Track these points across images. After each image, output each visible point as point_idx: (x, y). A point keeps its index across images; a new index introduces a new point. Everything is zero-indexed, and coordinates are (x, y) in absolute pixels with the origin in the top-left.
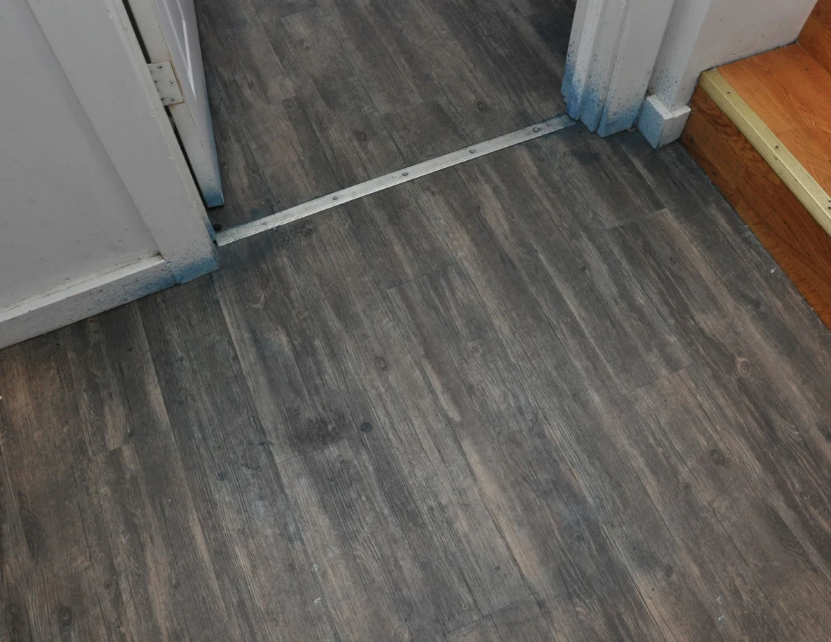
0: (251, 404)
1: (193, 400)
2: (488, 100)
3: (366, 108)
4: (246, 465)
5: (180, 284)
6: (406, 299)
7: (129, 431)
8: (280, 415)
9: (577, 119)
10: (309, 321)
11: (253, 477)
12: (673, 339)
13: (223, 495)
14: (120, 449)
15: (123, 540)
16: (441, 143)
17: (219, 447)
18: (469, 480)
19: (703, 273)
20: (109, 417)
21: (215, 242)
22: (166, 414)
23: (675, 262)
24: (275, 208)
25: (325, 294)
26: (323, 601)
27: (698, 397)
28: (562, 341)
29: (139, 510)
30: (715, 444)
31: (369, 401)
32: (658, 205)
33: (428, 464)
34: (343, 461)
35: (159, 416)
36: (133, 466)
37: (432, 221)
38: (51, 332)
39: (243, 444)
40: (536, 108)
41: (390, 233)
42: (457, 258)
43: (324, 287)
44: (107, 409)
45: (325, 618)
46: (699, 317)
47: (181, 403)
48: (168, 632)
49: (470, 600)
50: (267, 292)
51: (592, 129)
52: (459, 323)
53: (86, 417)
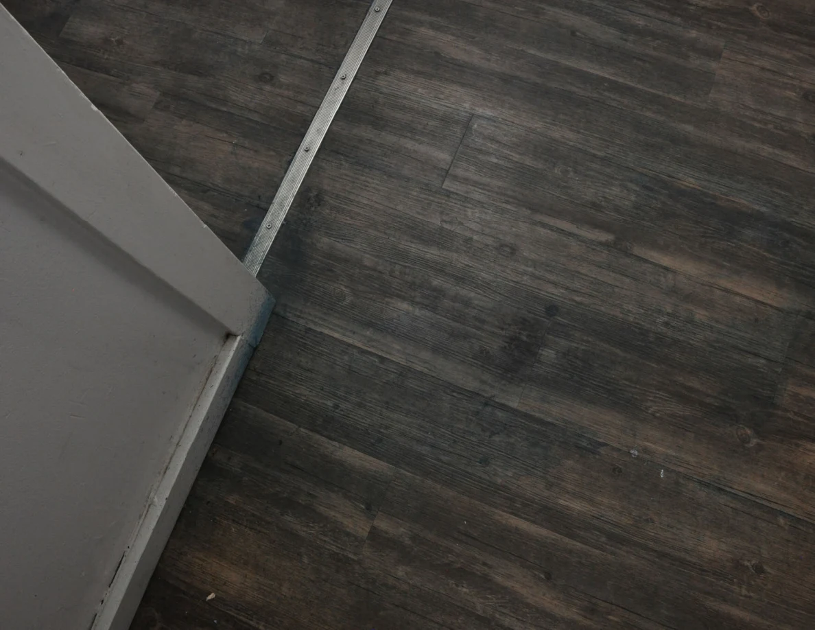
0: (441, 383)
1: (387, 428)
3: (240, 50)
4: (493, 434)
5: (258, 347)
7: (363, 507)
8: (474, 368)
10: (407, 270)
11: (510, 436)
13: (502, 474)
14: (373, 528)
15: (465, 590)
16: (342, 24)
17: (455, 442)
20: (332, 513)
22: (378, 461)
24: (263, 205)
25: (394, 237)
26: (667, 470)
27: (755, 63)
28: (620, 107)
29: (450, 555)
30: (801, 88)
31: (531, 289)
33: (628, 293)
34: (565, 354)
35: (375, 469)
36: (402, 529)
37: (412, 98)
38: (188, 498)
39: (471, 420)
41: (389, 139)
42: (468, 110)
43: (387, 232)
44: (322, 509)
45: (681, 481)
47: (380, 440)
48: (580, 615)
49: (763, 361)
50: (342, 280)
52: (528, 161)
53: (310, 534)
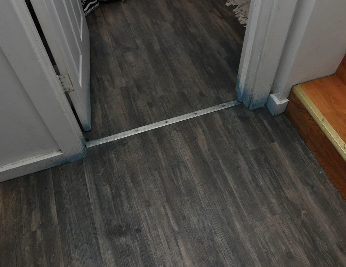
0: (92, 217)
1: (69, 212)
2: (204, 92)
3: (153, 93)
4: (87, 243)
5: (69, 163)
6: (161, 176)
7: (41, 224)
8: (103, 222)
9: (241, 102)
10: (120, 183)
11: (89, 248)
12: (274, 201)
13: (75, 255)
14: (36, 231)
16: (183, 109)
17: (77, 234)
18: (179, 258)
19: (289, 172)
20: (33, 217)
21: (86, 146)
22: (57, 218)
23: (278, 167)
24: (112, 133)
25: (128, 171)
27: (283, 228)
28: (225, 199)
29: (40, 258)
30: (289, 249)
31: (141, 220)
32: (273, 141)
33: (163, 249)
34: (127, 245)
35: (54, 218)
36: (40, 239)
37: (175, 143)
38: (15, 178)
39: (86, 233)
40: (224, 96)
41: (157, 147)
42: (184, 160)
43: (128, 169)
44: (33, 213)
46: (286, 192)
47: (63, 214)
50: (104, 169)
51: (247, 106)
52: (182, 188)
53: (24, 216)
